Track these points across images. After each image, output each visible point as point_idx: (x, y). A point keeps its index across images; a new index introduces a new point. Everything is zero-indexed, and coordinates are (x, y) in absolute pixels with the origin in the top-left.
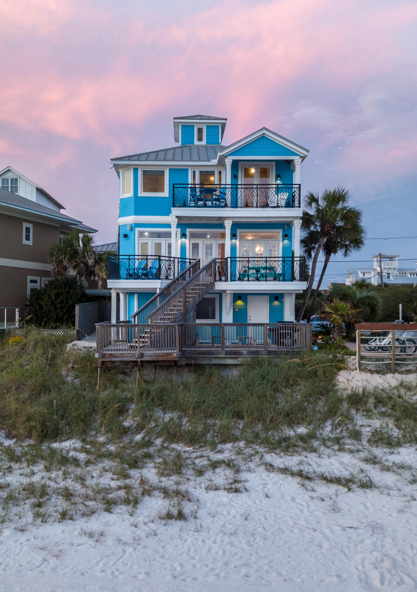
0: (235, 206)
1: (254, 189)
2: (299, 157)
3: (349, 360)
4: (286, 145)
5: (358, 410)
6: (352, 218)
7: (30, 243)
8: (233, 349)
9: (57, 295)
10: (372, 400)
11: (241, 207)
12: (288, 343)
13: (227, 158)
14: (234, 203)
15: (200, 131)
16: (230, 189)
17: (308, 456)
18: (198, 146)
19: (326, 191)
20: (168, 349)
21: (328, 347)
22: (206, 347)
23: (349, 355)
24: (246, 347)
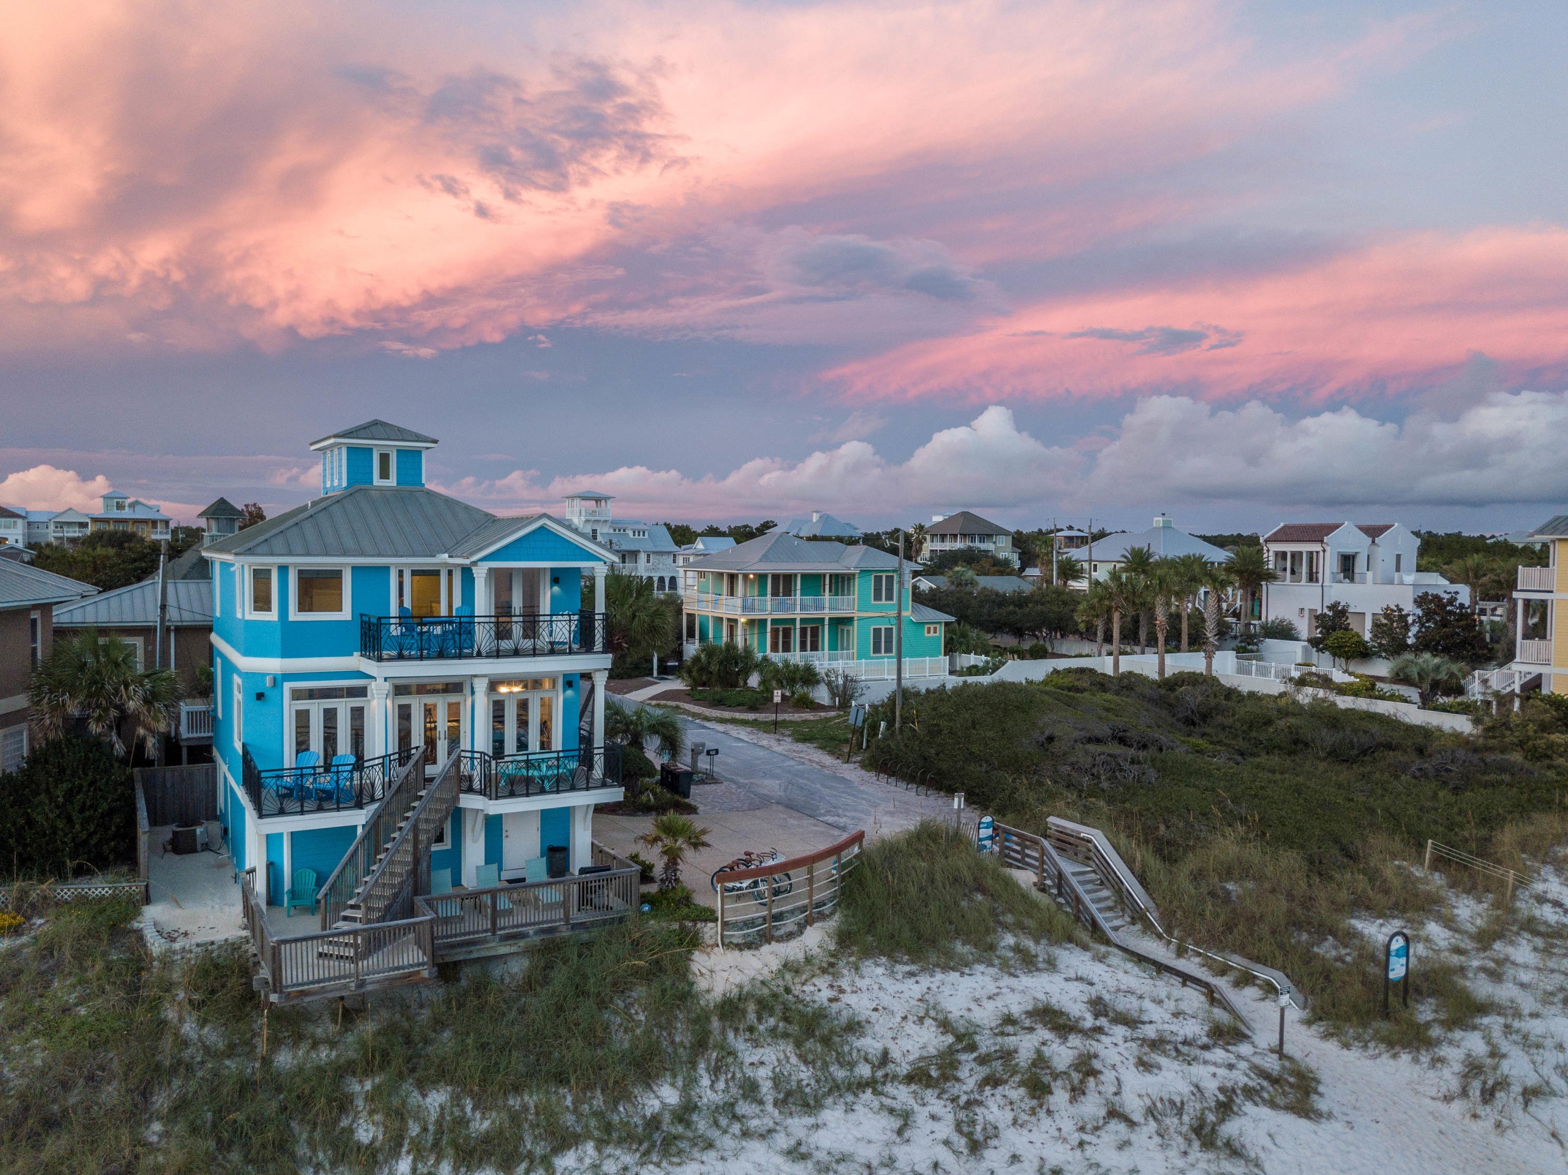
0: (494, 654)
2: (603, 563)
3: (705, 930)
4: (581, 544)
5: (736, 1030)
8: (510, 930)
10: (751, 1007)
13: (476, 565)
15: (384, 458)
16: (486, 625)
17: (704, 1158)
18: (380, 489)
20: (411, 966)
21: (665, 903)
22: (464, 934)
23: (706, 921)
24: (534, 924)
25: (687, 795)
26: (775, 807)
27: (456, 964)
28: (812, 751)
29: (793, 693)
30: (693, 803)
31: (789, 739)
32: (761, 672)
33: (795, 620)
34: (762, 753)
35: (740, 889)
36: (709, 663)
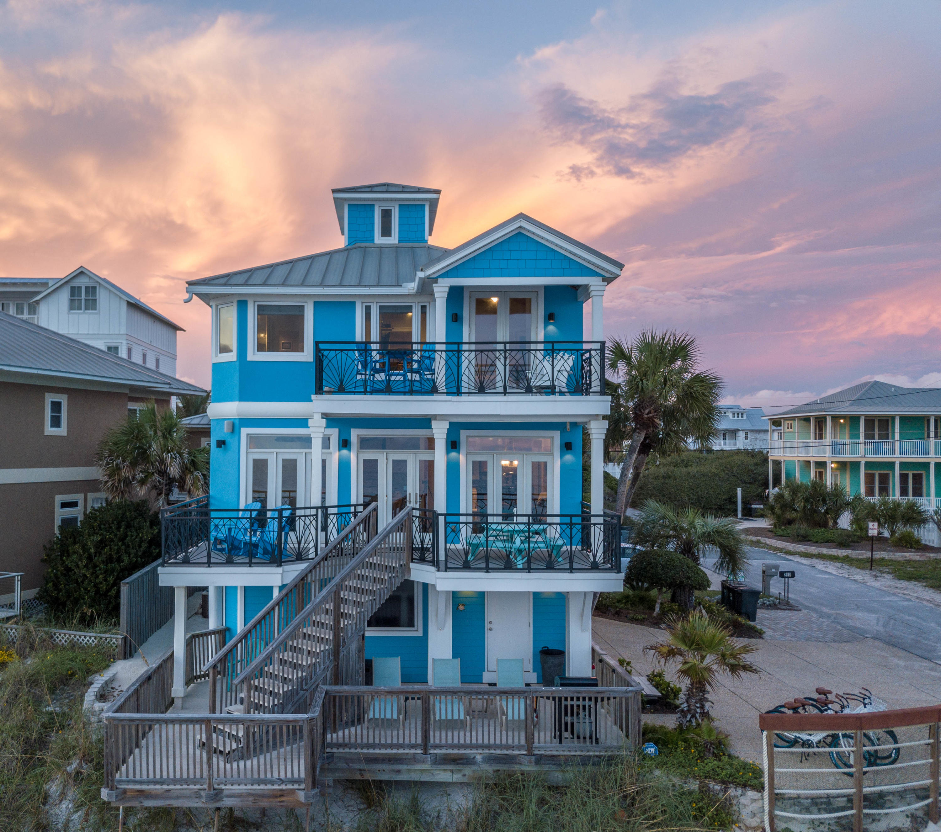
0: (454, 390)
1: (497, 354)
2: (600, 279)
4: (571, 252)
6: (705, 398)
7: (62, 431)
8: (450, 751)
9: (101, 545)
11: (469, 393)
12: (585, 730)
13: (436, 282)
14: (454, 384)
15: (386, 215)
16: (443, 353)
18: (381, 247)
19: (644, 335)
20: (282, 782)
21: (682, 745)
22: (386, 746)
23: (745, 786)
24: (482, 747)
25: (752, 617)
26: (870, 642)
27: (379, 784)
28: (920, 589)
29: (893, 533)
30: (759, 627)
31: (890, 576)
32: (853, 510)
33: (893, 463)
34: (853, 586)
35: (807, 744)
36: (793, 500)
